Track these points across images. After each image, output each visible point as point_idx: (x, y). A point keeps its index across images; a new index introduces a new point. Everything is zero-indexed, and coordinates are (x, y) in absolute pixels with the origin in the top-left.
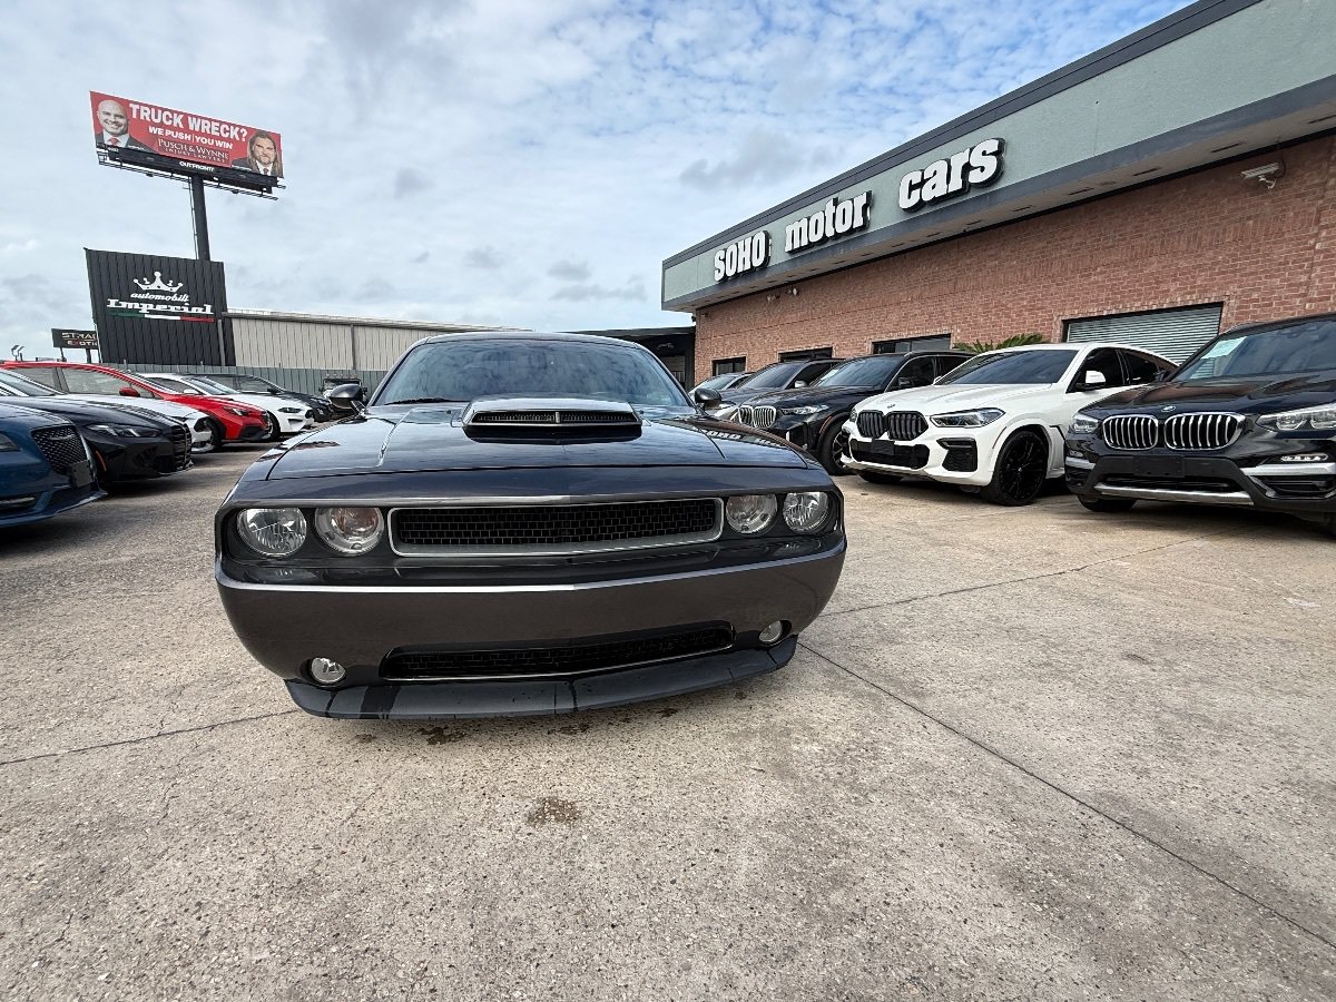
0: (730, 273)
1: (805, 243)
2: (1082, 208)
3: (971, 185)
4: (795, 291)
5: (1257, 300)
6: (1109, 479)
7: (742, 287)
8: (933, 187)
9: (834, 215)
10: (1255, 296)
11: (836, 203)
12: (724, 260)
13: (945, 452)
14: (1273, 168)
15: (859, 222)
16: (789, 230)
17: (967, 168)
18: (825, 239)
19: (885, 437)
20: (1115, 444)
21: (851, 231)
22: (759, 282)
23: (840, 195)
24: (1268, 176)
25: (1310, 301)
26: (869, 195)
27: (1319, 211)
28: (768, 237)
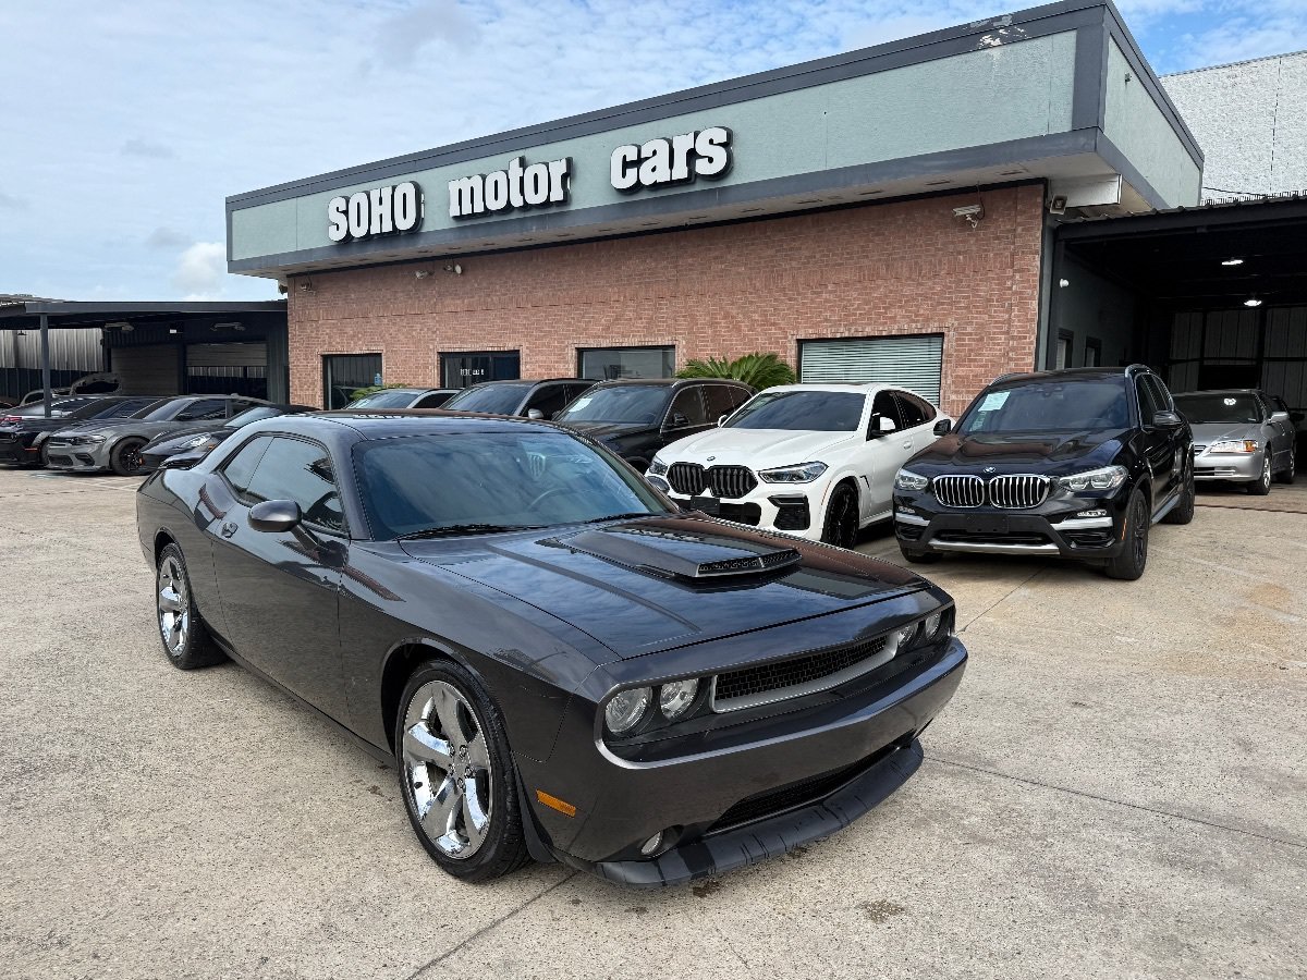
0: (358, 232)
1: (479, 208)
2: (809, 218)
3: (697, 175)
4: (458, 269)
5: (971, 334)
6: (943, 536)
7: (375, 254)
8: (654, 170)
9: (522, 179)
10: (969, 330)
11: (523, 164)
12: (346, 213)
13: (777, 510)
14: (976, 209)
15: (557, 195)
16: (453, 188)
17: (692, 155)
18: (509, 208)
19: (707, 493)
20: (946, 502)
21: (547, 204)
22: (403, 251)
23: (529, 154)
24: (973, 215)
25: (1013, 338)
26: (569, 161)
27: (1012, 255)
28: (418, 191)
